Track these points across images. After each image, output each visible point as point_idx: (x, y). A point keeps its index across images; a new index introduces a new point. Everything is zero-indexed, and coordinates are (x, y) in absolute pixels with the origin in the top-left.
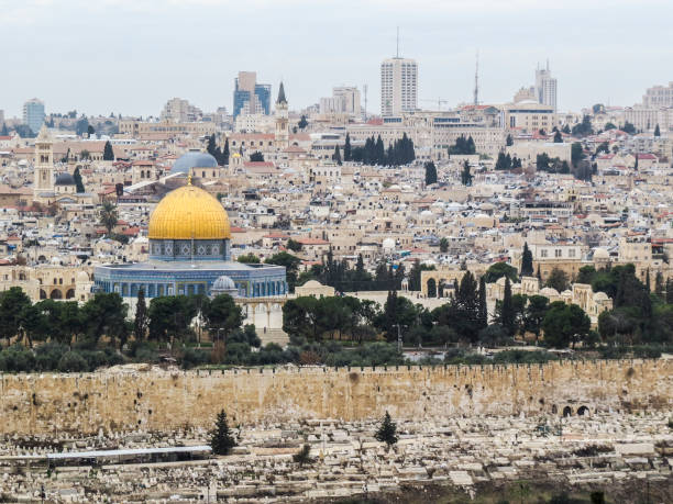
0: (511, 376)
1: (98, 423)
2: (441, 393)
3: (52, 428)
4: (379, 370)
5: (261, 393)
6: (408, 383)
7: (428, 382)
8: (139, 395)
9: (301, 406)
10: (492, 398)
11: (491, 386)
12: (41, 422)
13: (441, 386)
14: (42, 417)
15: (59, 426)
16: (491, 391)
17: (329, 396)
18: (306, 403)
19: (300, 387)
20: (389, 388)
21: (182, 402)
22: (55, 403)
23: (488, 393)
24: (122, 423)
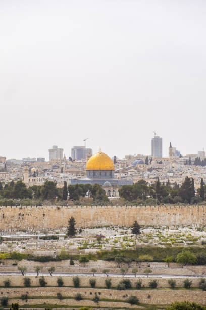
0: (191, 210)
1: (28, 225)
2: (163, 216)
3: (10, 227)
4: (138, 207)
5: (91, 215)
6: (150, 212)
7: (158, 212)
8: (44, 215)
9: (108, 220)
10: (184, 219)
11: (183, 214)
12: (6, 225)
13: (163, 214)
14: (6, 223)
15: (13, 226)
16: (183, 216)
17: (119, 216)
18: (110, 219)
19: (107, 213)
20: (142, 214)
21: (61, 218)
22: (11, 217)
23: (182, 217)
24: (37, 226)
